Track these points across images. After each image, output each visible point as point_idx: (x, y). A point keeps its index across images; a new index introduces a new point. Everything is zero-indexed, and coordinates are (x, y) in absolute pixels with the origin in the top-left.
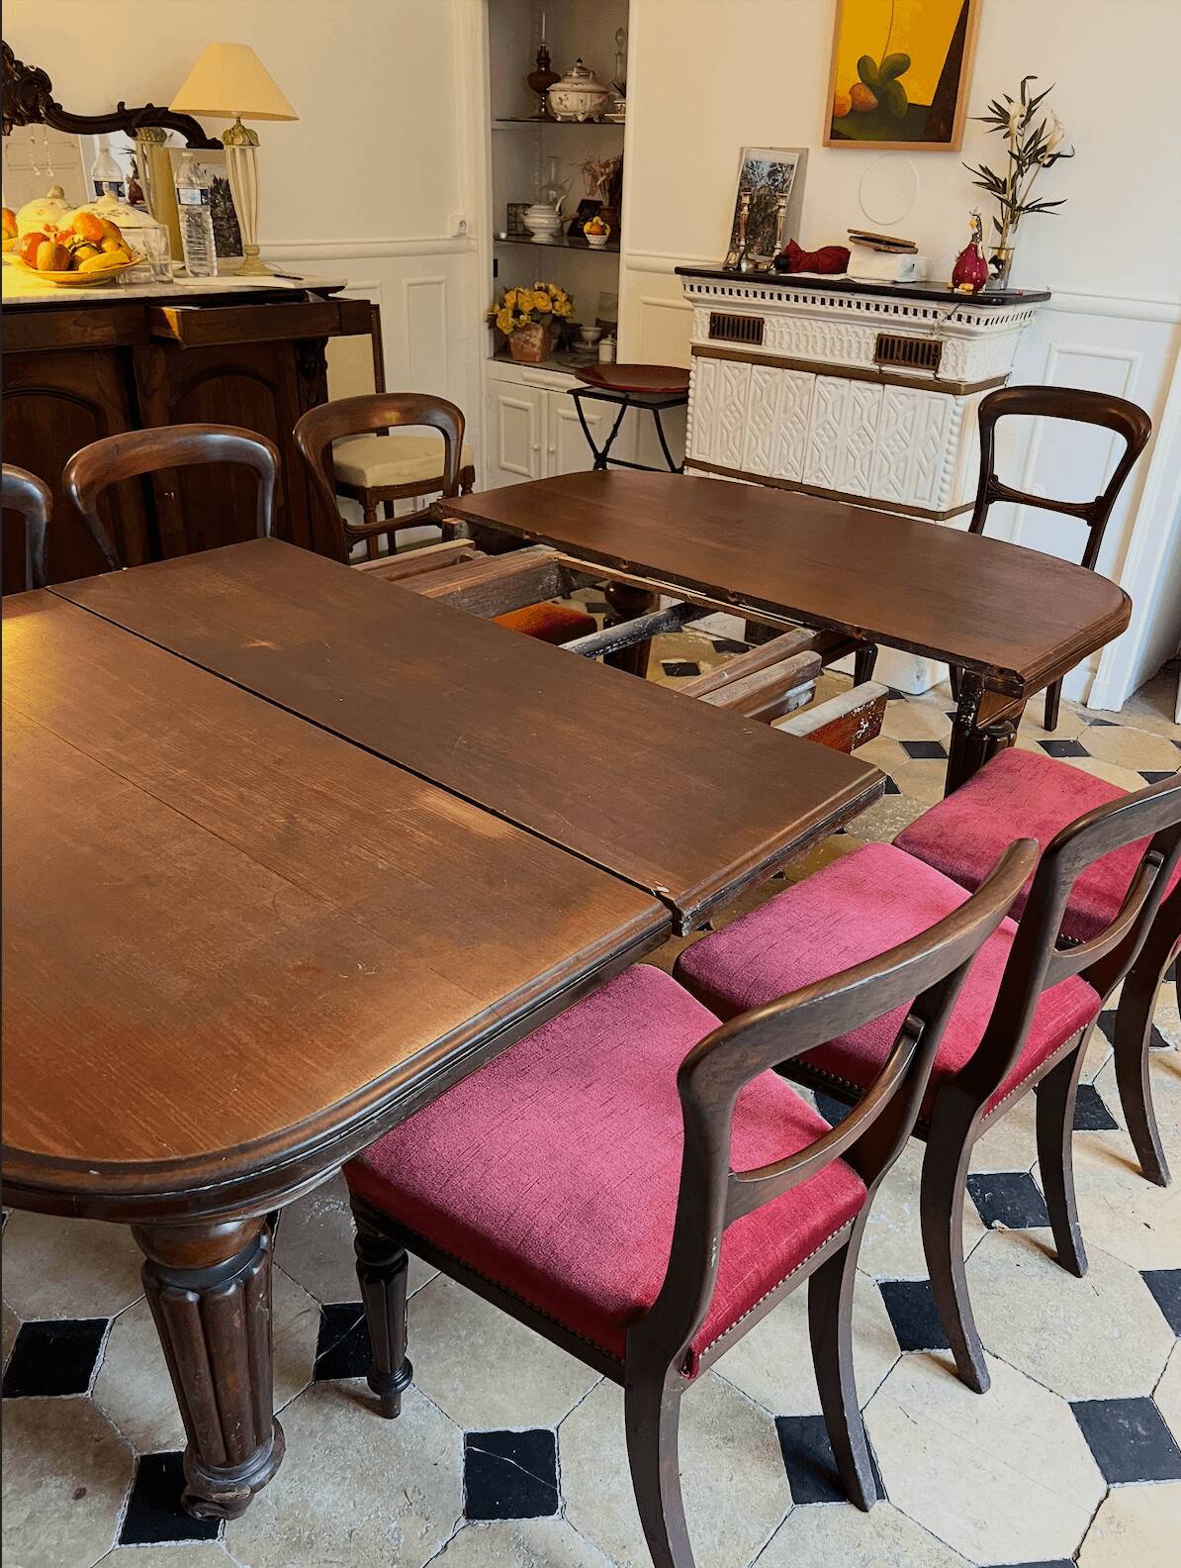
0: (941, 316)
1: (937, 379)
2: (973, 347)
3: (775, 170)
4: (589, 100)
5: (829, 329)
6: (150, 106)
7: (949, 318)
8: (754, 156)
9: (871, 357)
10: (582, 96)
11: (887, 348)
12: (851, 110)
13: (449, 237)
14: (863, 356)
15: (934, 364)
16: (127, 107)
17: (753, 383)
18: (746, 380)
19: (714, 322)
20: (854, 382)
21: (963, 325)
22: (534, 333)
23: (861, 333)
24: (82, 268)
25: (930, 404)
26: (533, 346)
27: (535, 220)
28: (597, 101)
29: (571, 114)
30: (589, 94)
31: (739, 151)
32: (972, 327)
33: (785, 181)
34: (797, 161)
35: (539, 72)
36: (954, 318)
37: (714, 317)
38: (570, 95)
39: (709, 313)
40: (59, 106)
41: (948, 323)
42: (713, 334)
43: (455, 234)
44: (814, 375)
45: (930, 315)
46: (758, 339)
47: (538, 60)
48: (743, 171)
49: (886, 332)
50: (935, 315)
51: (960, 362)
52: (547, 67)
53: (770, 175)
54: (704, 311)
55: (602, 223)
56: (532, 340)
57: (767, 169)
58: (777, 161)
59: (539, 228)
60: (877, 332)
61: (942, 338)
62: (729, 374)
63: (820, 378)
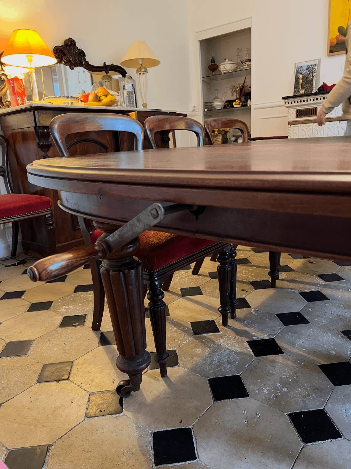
3: (308, 68)
4: (233, 66)
6: (112, 64)
8: (300, 65)
10: (231, 65)
12: (337, 43)
13: (190, 111)
16: (107, 64)
17: (314, 129)
18: (311, 129)
19: (297, 112)
22: (219, 137)
24: (103, 101)
26: (219, 141)
27: (216, 104)
28: (236, 66)
29: (227, 71)
30: (233, 64)
31: (294, 65)
33: (313, 70)
34: (317, 63)
35: (212, 65)
37: (297, 111)
38: (227, 65)
39: (295, 110)
40: (88, 62)
42: (297, 116)
43: (192, 110)
47: (211, 62)
48: (297, 70)
52: (214, 63)
53: (307, 69)
54: (292, 110)
55: (239, 101)
56: (218, 140)
57: (306, 68)
58: (309, 64)
59: (217, 106)
62: (303, 128)
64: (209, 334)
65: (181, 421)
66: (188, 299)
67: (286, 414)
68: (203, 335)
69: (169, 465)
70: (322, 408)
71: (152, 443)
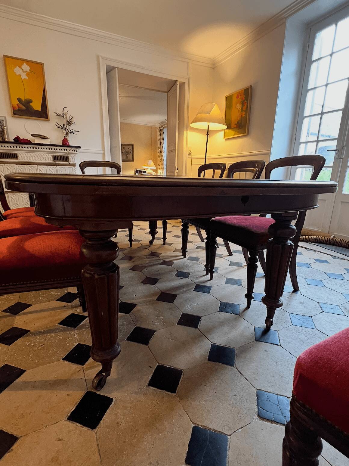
0: (68, 150)
1: (70, 163)
2: (76, 157)
5: (39, 155)
7: (70, 151)
9: (52, 160)
11: (55, 158)
14: (49, 160)
15: (68, 160)
20: (48, 166)
21: (73, 152)
23: (48, 155)
25: (69, 169)
32: (76, 152)
36: (71, 151)
41: (70, 152)
42: (1, 157)
44: (37, 166)
45: (66, 150)
46: (17, 158)
49: (54, 154)
50: (67, 150)
51: (74, 160)
60: (52, 155)
61: (68, 155)
62: (8, 167)
63: (38, 166)
64: (83, 322)
65: (150, 367)
66: (24, 314)
67: (177, 325)
68: (81, 324)
69: (179, 386)
70: (182, 313)
71: (156, 389)
